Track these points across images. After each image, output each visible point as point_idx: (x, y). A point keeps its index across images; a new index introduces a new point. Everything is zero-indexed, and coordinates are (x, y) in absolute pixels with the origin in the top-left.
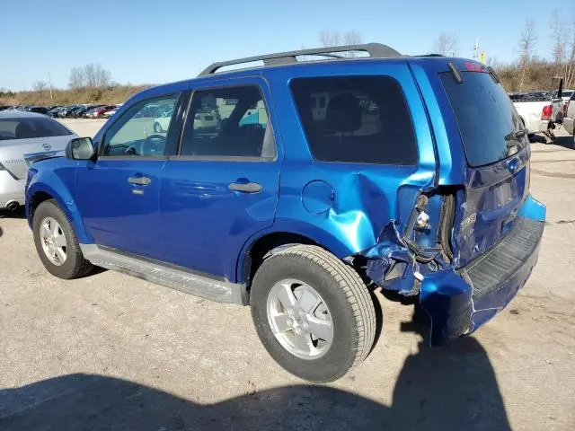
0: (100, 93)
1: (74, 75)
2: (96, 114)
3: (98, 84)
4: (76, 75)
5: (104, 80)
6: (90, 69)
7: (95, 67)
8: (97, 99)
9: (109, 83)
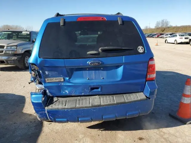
0: (165, 29)
1: (157, 23)
2: (156, 36)
3: (164, 27)
4: (158, 23)
5: (167, 24)
6: (163, 21)
7: (165, 20)
8: (163, 31)
9: (169, 26)
